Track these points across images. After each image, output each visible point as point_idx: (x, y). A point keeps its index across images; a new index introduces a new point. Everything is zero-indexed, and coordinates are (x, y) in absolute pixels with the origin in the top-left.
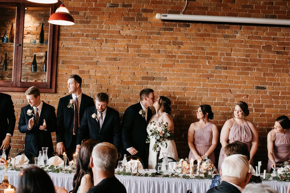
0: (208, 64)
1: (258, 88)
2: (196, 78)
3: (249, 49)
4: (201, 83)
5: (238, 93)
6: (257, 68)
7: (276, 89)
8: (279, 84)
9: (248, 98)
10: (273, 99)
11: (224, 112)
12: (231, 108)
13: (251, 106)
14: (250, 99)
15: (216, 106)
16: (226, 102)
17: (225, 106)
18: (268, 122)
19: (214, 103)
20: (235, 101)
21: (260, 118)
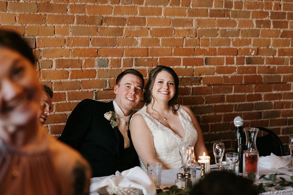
9: (263, 1)
11: (225, 30)
12: (237, 22)
13: (268, 16)
14: (267, 1)
15: (214, 18)
16: (229, 9)
17: (228, 16)
18: (291, 47)
19: (210, 12)
20: (243, 8)
21: (280, 38)
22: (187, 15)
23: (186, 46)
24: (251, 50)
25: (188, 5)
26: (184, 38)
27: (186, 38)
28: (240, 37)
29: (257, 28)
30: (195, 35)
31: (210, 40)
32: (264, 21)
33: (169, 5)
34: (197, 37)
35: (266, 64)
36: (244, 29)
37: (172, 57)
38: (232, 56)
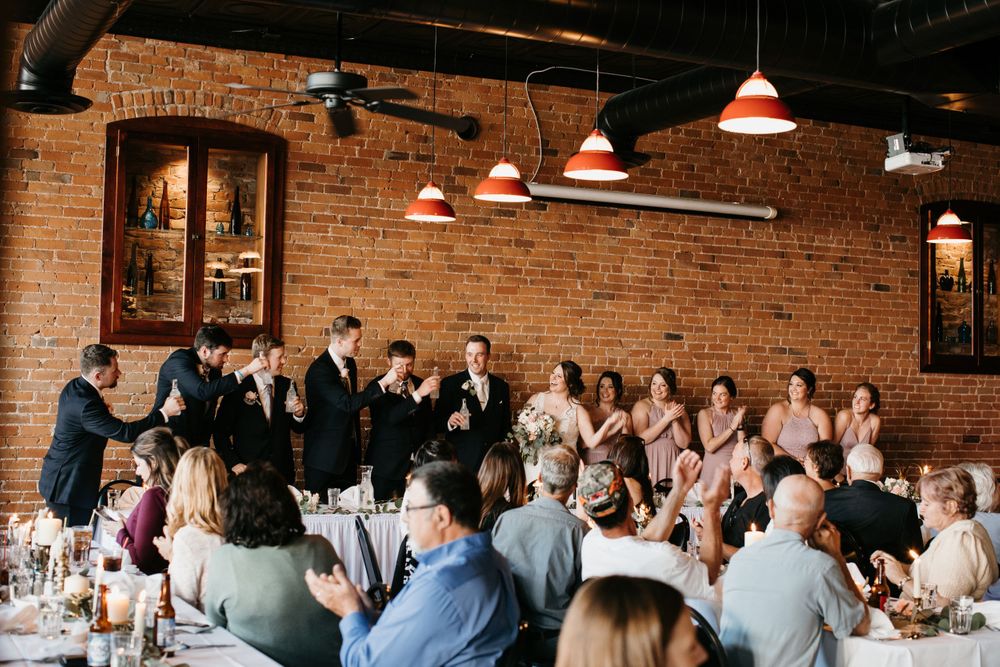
0: (582, 287)
1: (669, 336)
2: (559, 316)
3: (652, 257)
4: (569, 326)
5: (634, 347)
6: (668, 298)
7: (699, 339)
8: (703, 329)
9: (652, 358)
10: (694, 360)
14: (655, 358)
20: (629, 364)
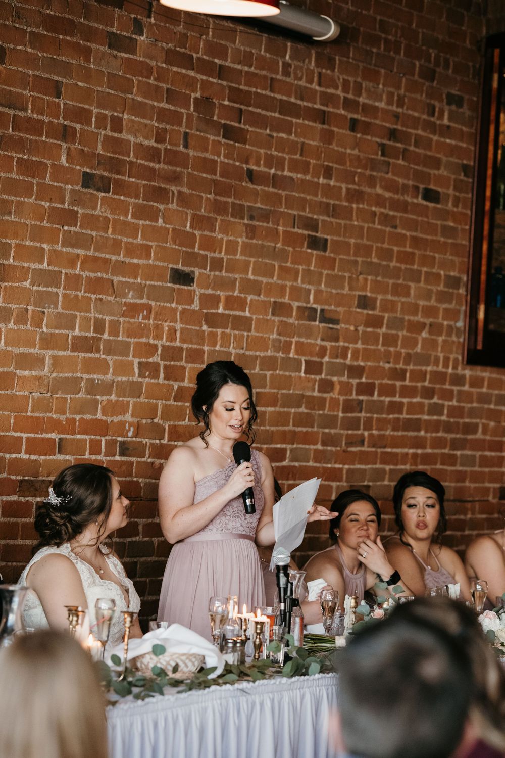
0: (67, 162)
1: (177, 276)
2: (33, 223)
3: (164, 105)
4: (45, 246)
5: (130, 297)
6: (180, 192)
7: (214, 283)
8: (220, 264)
9: (151, 321)
10: (205, 328)
11: (93, 380)
12: (111, 364)
13: (156, 355)
14: (156, 322)
15: (76, 354)
16: (99, 336)
17: (98, 351)
18: (189, 423)
19: (72, 342)
20: (121, 334)
21: (173, 403)
22: (38, 346)
23: (32, 411)
24: (127, 425)
25: (40, 327)
26: (31, 393)
27: (33, 394)
28: (113, 397)
29: (140, 380)
30: (46, 388)
31: (69, 401)
32: (151, 363)
33: (12, 323)
34: (49, 394)
35: (149, 458)
36: (119, 379)
37: (9, 434)
38: (98, 437)
